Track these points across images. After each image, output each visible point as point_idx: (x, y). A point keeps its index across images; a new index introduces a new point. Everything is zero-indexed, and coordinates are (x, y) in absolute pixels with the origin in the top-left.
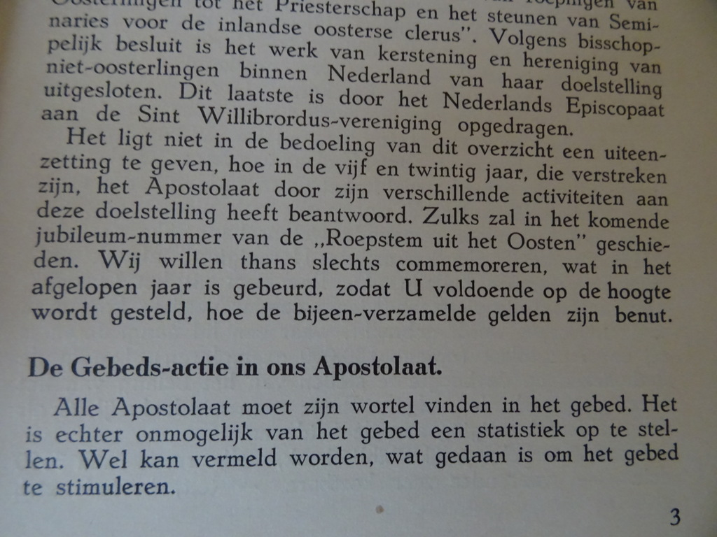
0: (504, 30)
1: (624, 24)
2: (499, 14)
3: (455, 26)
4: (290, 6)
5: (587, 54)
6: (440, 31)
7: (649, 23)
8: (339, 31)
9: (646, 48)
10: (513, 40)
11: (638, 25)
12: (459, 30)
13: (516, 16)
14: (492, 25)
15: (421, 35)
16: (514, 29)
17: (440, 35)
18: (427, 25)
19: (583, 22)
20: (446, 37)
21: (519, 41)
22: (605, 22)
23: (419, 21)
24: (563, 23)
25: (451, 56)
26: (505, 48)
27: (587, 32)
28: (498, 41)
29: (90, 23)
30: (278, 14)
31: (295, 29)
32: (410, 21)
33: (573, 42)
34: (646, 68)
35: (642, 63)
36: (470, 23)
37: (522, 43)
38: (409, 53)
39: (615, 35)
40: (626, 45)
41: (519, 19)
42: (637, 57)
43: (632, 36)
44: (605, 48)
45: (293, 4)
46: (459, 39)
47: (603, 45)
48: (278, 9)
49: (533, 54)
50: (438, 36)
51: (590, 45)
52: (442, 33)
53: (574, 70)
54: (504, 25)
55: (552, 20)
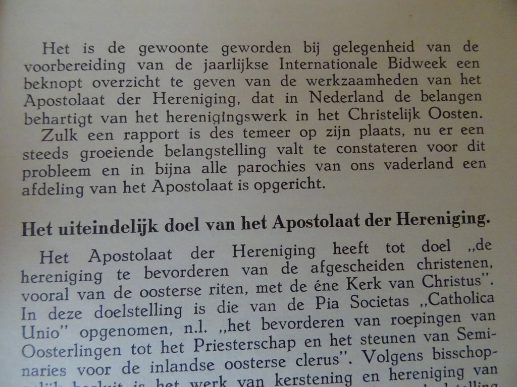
0: (374, 351)
1: (468, 336)
2: (369, 337)
3: (335, 351)
4: (205, 347)
5: (439, 365)
6: (323, 357)
7: (488, 332)
8: (244, 365)
9: (485, 353)
10: (381, 358)
11: (480, 335)
12: (338, 354)
13: (383, 337)
14: (364, 347)
15: (309, 362)
16: (381, 349)
17: (323, 360)
18: (313, 352)
19: (436, 338)
20: (328, 361)
21: (386, 359)
22: (453, 335)
23: (306, 350)
24: (420, 339)
25: (332, 377)
26: (375, 367)
27: (439, 346)
28: (369, 361)
29: (52, 372)
30: (196, 355)
31: (209, 366)
32: (299, 350)
33: (428, 355)
34: (486, 371)
35: (482, 366)
36: (346, 348)
37: (388, 361)
38: (299, 378)
39: (461, 346)
40: (470, 353)
41: (386, 340)
42: (479, 362)
43: (475, 344)
44: (454, 357)
45: (208, 345)
46: (338, 362)
47: (452, 355)
48: (196, 350)
49: (396, 370)
50: (322, 362)
51: (441, 356)
52: (325, 358)
53: (430, 379)
54: (374, 346)
55: (412, 338)
